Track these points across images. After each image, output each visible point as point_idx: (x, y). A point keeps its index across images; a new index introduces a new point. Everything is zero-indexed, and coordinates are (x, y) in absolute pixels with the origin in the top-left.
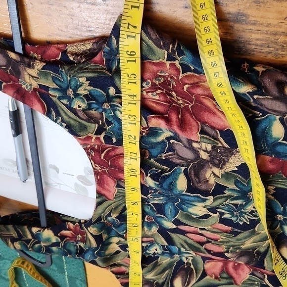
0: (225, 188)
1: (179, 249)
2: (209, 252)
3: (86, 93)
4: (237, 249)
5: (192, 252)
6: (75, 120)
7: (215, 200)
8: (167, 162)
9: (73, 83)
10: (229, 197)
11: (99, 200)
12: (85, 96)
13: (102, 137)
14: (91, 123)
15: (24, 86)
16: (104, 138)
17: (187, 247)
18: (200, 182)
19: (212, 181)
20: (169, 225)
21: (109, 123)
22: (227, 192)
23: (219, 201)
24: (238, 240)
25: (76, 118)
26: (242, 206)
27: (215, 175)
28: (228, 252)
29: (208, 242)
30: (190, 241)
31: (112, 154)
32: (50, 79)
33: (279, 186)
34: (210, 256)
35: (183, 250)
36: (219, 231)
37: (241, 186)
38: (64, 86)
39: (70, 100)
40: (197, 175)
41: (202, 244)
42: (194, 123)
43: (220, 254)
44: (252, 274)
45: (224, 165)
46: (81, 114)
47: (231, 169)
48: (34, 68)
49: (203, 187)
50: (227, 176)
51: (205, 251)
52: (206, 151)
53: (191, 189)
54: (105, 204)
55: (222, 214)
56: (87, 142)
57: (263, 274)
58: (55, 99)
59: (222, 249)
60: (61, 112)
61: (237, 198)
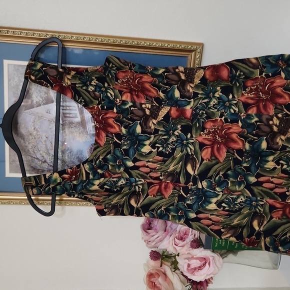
0: (159, 130)
1: (135, 179)
2: (151, 177)
3: (95, 84)
4: (166, 172)
5: (142, 180)
6: (89, 97)
7: (154, 137)
8: (131, 119)
9: (89, 79)
10: (161, 135)
11: (96, 146)
12: (95, 85)
13: (100, 106)
14: (96, 99)
15: (64, 84)
16: (101, 107)
17: (139, 177)
18: (147, 128)
19: (153, 127)
20: (130, 164)
21: (104, 100)
22: (160, 133)
23: (157, 138)
24: (166, 166)
25: (89, 96)
26: (168, 139)
27: (154, 124)
28: (161, 176)
29: (151, 172)
30: (141, 173)
31: (105, 117)
32: (78, 79)
33: (182, 124)
34: (152, 181)
35: (137, 179)
36: (156, 161)
37: (166, 128)
38: (85, 81)
39: (87, 86)
40: (146, 125)
41: (147, 173)
42: (143, 96)
43: (157, 178)
44: (174, 189)
45: (157, 117)
46: (92, 94)
47: (160, 119)
48: (70, 74)
49: (149, 130)
50: (159, 123)
51: (149, 178)
52: (148, 109)
53: (143, 132)
54: (98, 150)
55: (158, 148)
56: (92, 110)
57: (180, 186)
58: (78, 89)
59: (158, 174)
60: (83, 94)
61: (164, 135)
